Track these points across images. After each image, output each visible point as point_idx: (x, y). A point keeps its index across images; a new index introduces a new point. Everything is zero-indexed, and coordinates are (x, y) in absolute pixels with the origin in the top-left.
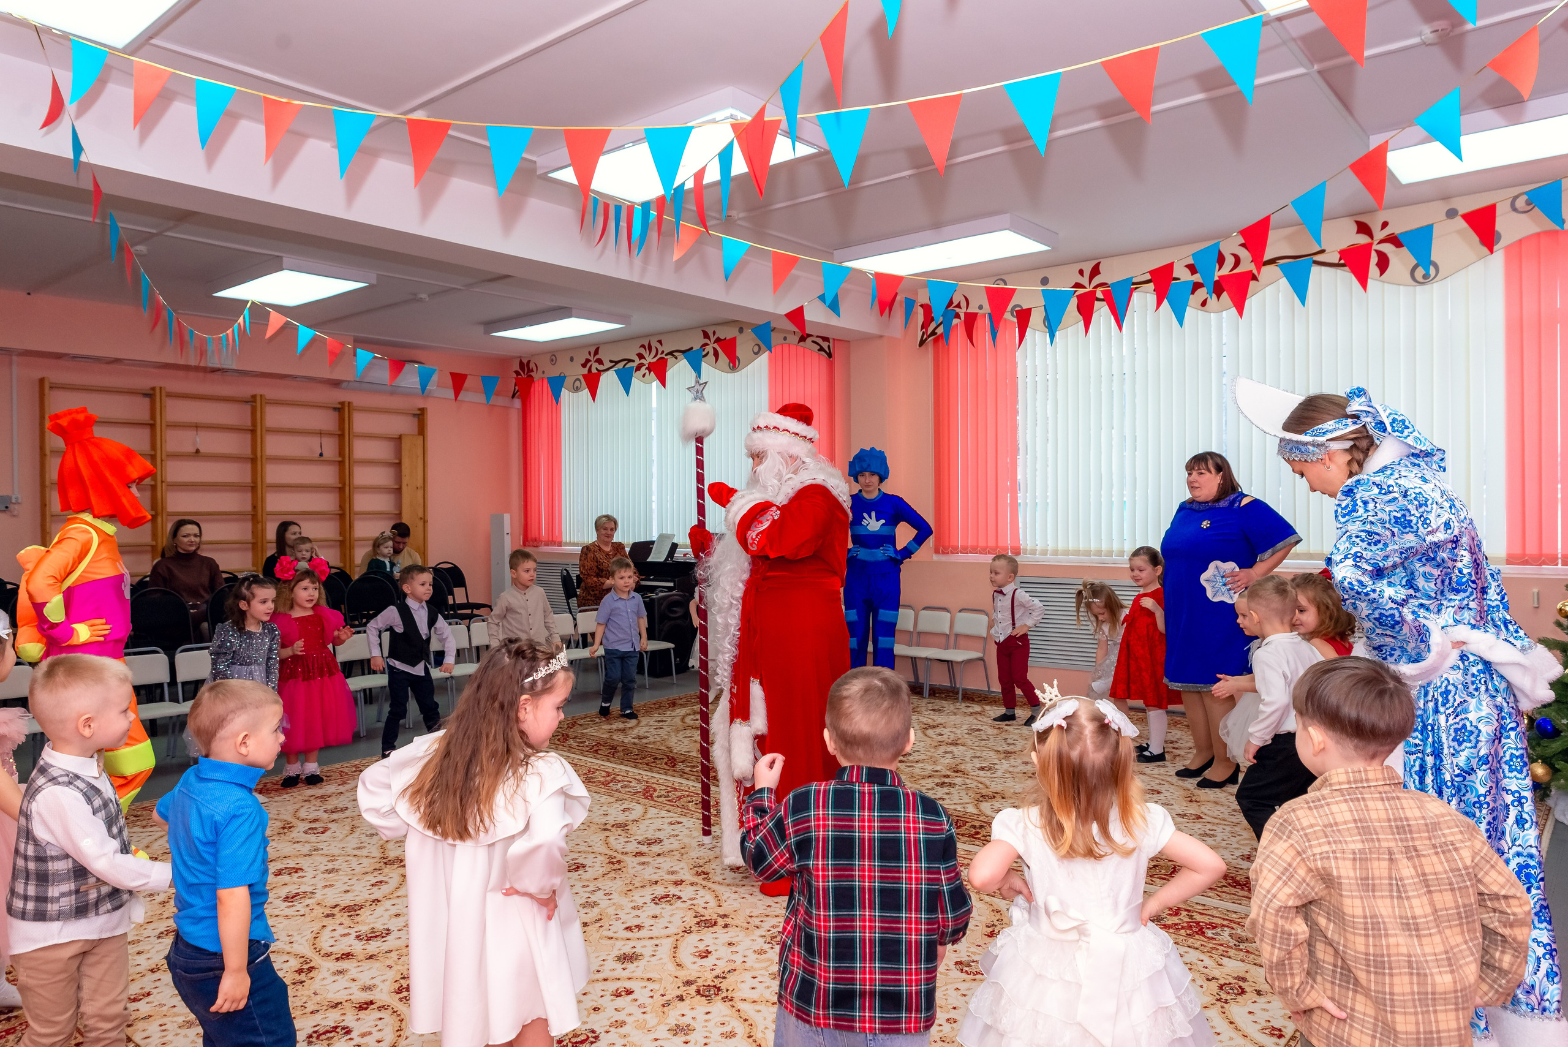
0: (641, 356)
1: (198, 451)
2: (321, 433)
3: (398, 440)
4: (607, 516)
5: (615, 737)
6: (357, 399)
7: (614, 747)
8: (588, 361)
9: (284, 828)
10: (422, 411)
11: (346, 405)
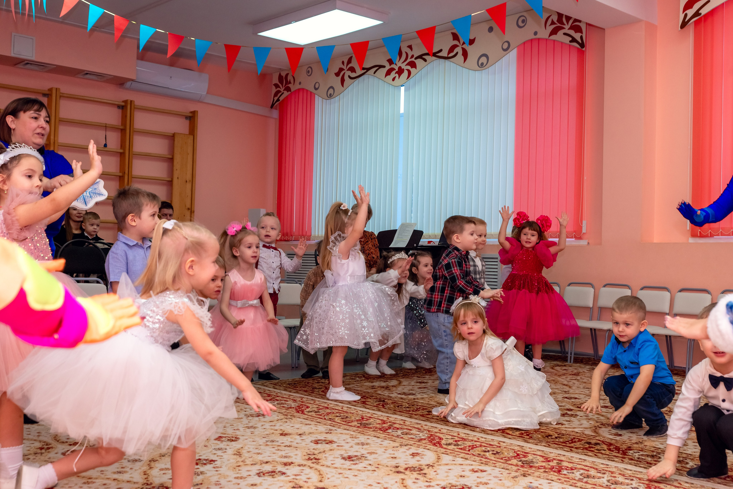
0: (390, 62)
2: (106, 127)
3: (172, 138)
6: (139, 100)
8: (341, 70)
9: (41, 449)
10: (194, 113)
11: (129, 103)
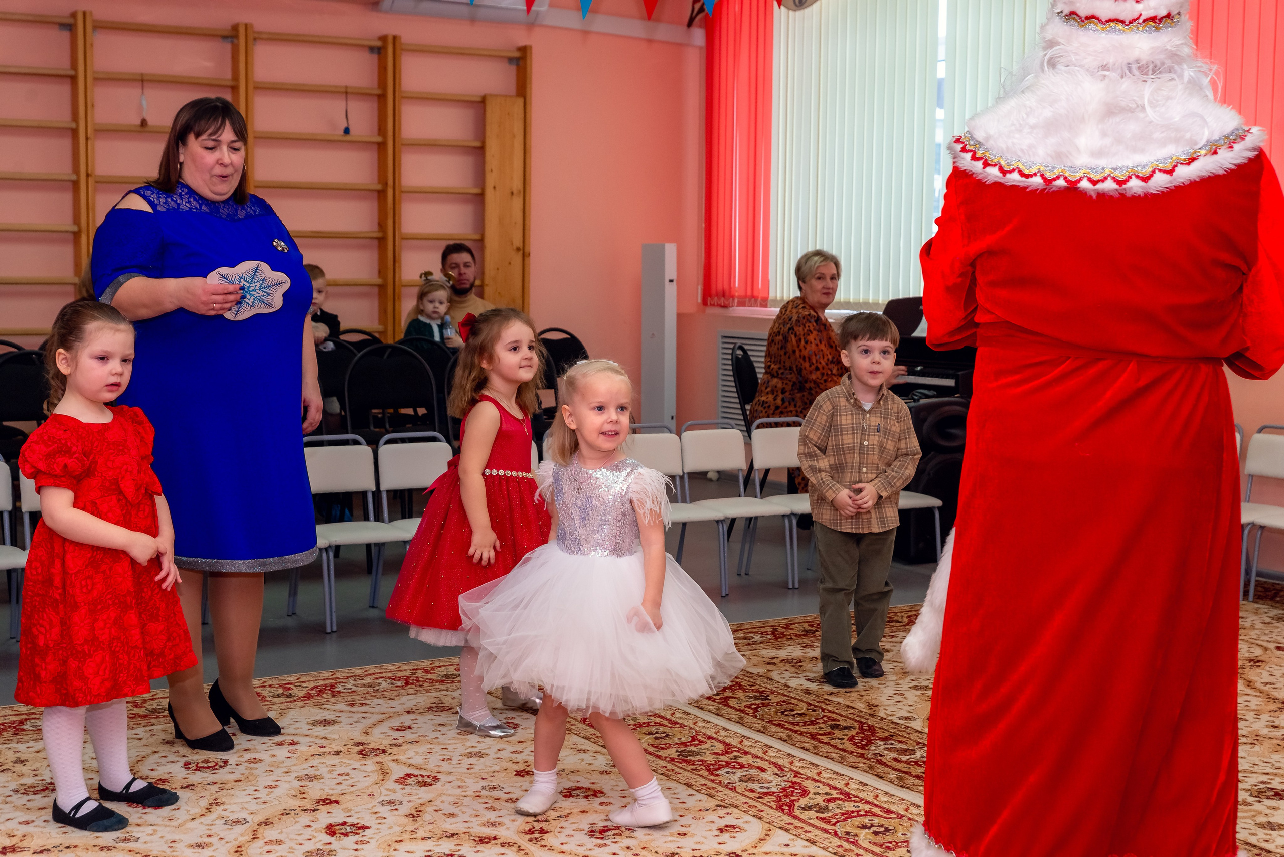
1: (144, 123)
2: (346, 93)
3: (480, 105)
4: (818, 253)
5: (775, 675)
7: (763, 696)
10: (524, 51)
11: (390, 40)
